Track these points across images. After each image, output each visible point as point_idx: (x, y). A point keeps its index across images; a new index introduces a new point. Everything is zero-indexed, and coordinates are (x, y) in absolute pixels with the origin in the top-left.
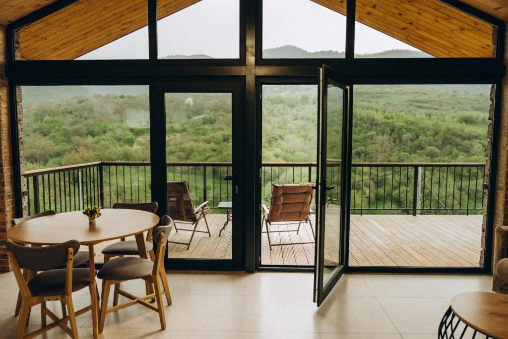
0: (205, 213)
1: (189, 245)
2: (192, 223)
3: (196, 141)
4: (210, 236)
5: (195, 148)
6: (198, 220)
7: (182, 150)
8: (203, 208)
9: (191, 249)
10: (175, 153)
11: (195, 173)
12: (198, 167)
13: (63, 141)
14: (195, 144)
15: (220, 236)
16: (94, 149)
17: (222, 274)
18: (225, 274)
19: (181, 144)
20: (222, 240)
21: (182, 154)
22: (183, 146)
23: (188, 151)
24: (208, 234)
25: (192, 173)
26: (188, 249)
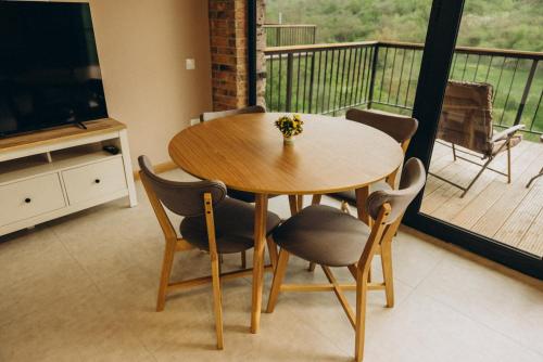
0: (511, 144)
1: (466, 191)
2: (482, 156)
3: (530, 23)
4: (509, 182)
5: (525, 34)
6: (494, 155)
7: (506, 35)
8: (510, 135)
9: (468, 197)
10: (493, 38)
11: (515, 69)
12: (521, 60)
13: (370, 20)
14: (525, 28)
15: (527, 186)
16: (399, 30)
17: (511, 276)
18: (517, 279)
19: (506, 27)
20: (530, 195)
21: (504, 41)
22: (508, 30)
23: (514, 38)
24: (506, 178)
25: (509, 69)
26: (462, 196)
